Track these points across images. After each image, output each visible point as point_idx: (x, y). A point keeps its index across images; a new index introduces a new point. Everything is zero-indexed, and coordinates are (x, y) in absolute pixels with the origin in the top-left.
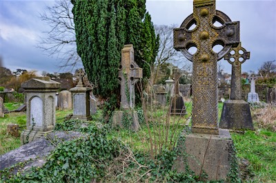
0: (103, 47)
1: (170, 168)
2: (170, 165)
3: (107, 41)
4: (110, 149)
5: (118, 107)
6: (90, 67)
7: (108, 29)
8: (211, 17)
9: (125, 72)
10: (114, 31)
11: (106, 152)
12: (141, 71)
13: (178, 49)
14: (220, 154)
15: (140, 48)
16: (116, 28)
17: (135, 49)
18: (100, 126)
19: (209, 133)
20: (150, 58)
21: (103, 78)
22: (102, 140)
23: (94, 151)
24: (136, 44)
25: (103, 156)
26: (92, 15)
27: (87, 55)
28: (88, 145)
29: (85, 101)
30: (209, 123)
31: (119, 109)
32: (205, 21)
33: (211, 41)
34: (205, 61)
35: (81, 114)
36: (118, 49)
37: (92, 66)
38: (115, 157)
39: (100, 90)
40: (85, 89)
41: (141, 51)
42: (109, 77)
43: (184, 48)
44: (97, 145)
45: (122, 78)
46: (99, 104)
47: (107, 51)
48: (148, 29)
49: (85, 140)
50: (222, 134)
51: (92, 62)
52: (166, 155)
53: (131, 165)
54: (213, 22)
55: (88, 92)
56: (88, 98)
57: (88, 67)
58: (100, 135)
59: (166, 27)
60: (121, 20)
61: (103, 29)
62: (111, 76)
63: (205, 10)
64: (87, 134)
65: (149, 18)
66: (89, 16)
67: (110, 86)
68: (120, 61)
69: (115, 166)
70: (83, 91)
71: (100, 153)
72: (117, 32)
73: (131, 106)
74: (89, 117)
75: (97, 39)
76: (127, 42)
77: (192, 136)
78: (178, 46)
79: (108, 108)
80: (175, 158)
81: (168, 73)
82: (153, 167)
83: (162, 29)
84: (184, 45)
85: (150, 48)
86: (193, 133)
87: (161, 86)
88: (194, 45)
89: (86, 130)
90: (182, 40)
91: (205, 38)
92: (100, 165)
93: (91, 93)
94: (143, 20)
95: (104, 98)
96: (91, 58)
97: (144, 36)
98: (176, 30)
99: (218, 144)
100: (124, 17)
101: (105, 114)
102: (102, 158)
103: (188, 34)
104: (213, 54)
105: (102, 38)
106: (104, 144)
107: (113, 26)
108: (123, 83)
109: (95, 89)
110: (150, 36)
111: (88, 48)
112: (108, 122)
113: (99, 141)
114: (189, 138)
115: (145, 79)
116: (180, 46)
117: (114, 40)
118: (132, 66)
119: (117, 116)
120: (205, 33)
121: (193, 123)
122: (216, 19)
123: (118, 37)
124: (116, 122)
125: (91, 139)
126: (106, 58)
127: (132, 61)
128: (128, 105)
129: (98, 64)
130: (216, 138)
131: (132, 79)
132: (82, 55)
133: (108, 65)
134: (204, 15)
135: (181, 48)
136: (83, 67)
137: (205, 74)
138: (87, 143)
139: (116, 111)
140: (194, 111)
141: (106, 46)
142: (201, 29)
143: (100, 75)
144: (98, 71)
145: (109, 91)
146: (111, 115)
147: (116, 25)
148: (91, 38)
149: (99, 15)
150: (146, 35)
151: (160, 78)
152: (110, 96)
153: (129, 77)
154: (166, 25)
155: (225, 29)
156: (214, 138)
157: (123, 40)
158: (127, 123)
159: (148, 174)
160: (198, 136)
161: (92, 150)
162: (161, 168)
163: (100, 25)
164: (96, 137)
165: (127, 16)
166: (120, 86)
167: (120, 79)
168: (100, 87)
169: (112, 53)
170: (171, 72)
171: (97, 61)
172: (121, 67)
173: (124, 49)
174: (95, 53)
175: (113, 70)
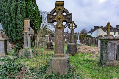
0: (13, 19)
1: (45, 73)
2: (46, 71)
3: (16, 16)
4: (17, 68)
5: (22, 48)
6: (6, 28)
7: (16, 10)
8: (62, 10)
9: (26, 31)
10: (20, 12)
11: (15, 70)
12: (33, 31)
13: (49, 22)
14: (65, 64)
15: (33, 20)
16: (21, 10)
17: (31, 21)
18: (11, 57)
19: (61, 57)
20: (38, 25)
21: (14, 34)
22: (12, 64)
23: (8, 70)
24: (31, 19)
25: (13, 72)
26: (7, 2)
27: (4, 22)
28: (5, 67)
29: (4, 46)
30: (61, 53)
31: (23, 48)
32: (60, 12)
33: (62, 20)
34: (60, 28)
35: (2, 52)
36: (22, 20)
37: (8, 28)
38: (19, 71)
39: (13, 40)
40: (4, 39)
41: (34, 22)
42: (17, 33)
43: (51, 22)
44: (10, 67)
45: (24, 34)
46: (12, 46)
47: (16, 21)
48: (37, 12)
49: (2, 65)
50: (66, 57)
51: (7, 26)
52: (43, 67)
53: (28, 74)
54: (63, 13)
55: (6, 41)
56: (6, 44)
57: (5, 28)
58: (12, 62)
59: (46, 12)
60: (23, 6)
61: (13, 10)
62: (18, 33)
63: (60, 7)
64: (4, 62)
65: (37, 7)
66: (6, 2)
67: (18, 38)
68: (23, 26)
69: (20, 76)
70: (3, 41)
71: (12, 71)
72: (21, 12)
73: (29, 47)
74: (6, 53)
75: (10, 15)
76: (27, 17)
77: (54, 58)
78: (49, 21)
79: (17, 48)
80: (47, 68)
81: (47, 32)
82: (38, 73)
83: (44, 13)
84: (51, 21)
85: (38, 21)
86: (55, 57)
87: (44, 38)
88: (55, 21)
89: (3, 60)
90: (50, 19)
91: (60, 19)
92: (12, 76)
93: (8, 41)
94: (34, 8)
95: (15, 43)
96: (7, 24)
97: (35, 15)
98: (48, 14)
99: (64, 61)
100: (25, 5)
101: (16, 51)
102: (13, 73)
103: (53, 17)
104: (63, 25)
105: (13, 14)
106: (14, 66)
107: (19, 9)
108: (25, 37)
109: (10, 39)
110: (38, 15)
111: (5, 19)
112: (17, 55)
113: (11, 65)
114: (53, 60)
115: (35, 35)
116: (50, 21)
117: (20, 16)
118: (29, 29)
119: (22, 52)
120: (60, 17)
121: (55, 53)
122: (64, 12)
123: (22, 15)
124: (21, 55)
125: (6, 64)
126: (16, 24)
127: (29, 26)
128: (27, 46)
129: (11, 27)
130: (63, 59)
131: (29, 34)
132: (2, 22)
133: (16, 28)
134: (59, 9)
135: (50, 22)
136: (2, 28)
137: (60, 33)
138: (4, 66)
139: (21, 50)
140: (56, 48)
141: (15, 18)
142: (58, 15)
143: (12, 32)
144: (11, 31)
145: (17, 40)
146: (18, 51)
147: (21, 9)
148: (7, 14)
149: (11, 3)
150: (36, 15)
151: (43, 34)
152: (18, 43)
153: (28, 34)
154: (46, 11)
155: (67, 16)
156: (62, 58)
157: (25, 16)
158: (27, 55)
159: (36, 77)
160: (57, 58)
161: (7, 69)
162: (42, 73)
163: (12, 8)
164: (9, 63)
165: (27, 5)
166: (23, 38)
167: (23, 34)
168: (12, 38)
169: (19, 22)
170: (48, 32)
171: (10, 25)
172: (23, 29)
173: (25, 21)
174: (9, 22)
175: (19, 30)
